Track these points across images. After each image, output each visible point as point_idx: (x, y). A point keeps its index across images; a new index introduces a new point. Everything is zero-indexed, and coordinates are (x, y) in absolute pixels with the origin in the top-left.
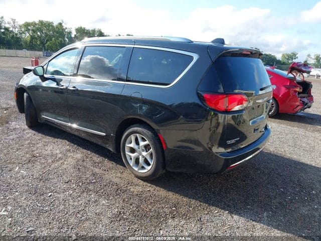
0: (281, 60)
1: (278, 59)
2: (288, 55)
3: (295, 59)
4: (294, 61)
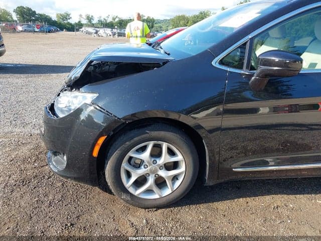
0: (56, 20)
2: (61, 15)
3: (69, 19)
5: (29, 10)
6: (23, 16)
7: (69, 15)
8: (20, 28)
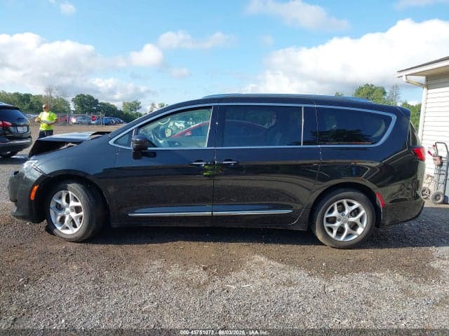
0: (122, 110)
1: (119, 109)
2: (129, 104)
3: (138, 108)
4: (138, 111)
5: (91, 98)
6: (83, 106)
7: (138, 104)
8: (74, 120)
